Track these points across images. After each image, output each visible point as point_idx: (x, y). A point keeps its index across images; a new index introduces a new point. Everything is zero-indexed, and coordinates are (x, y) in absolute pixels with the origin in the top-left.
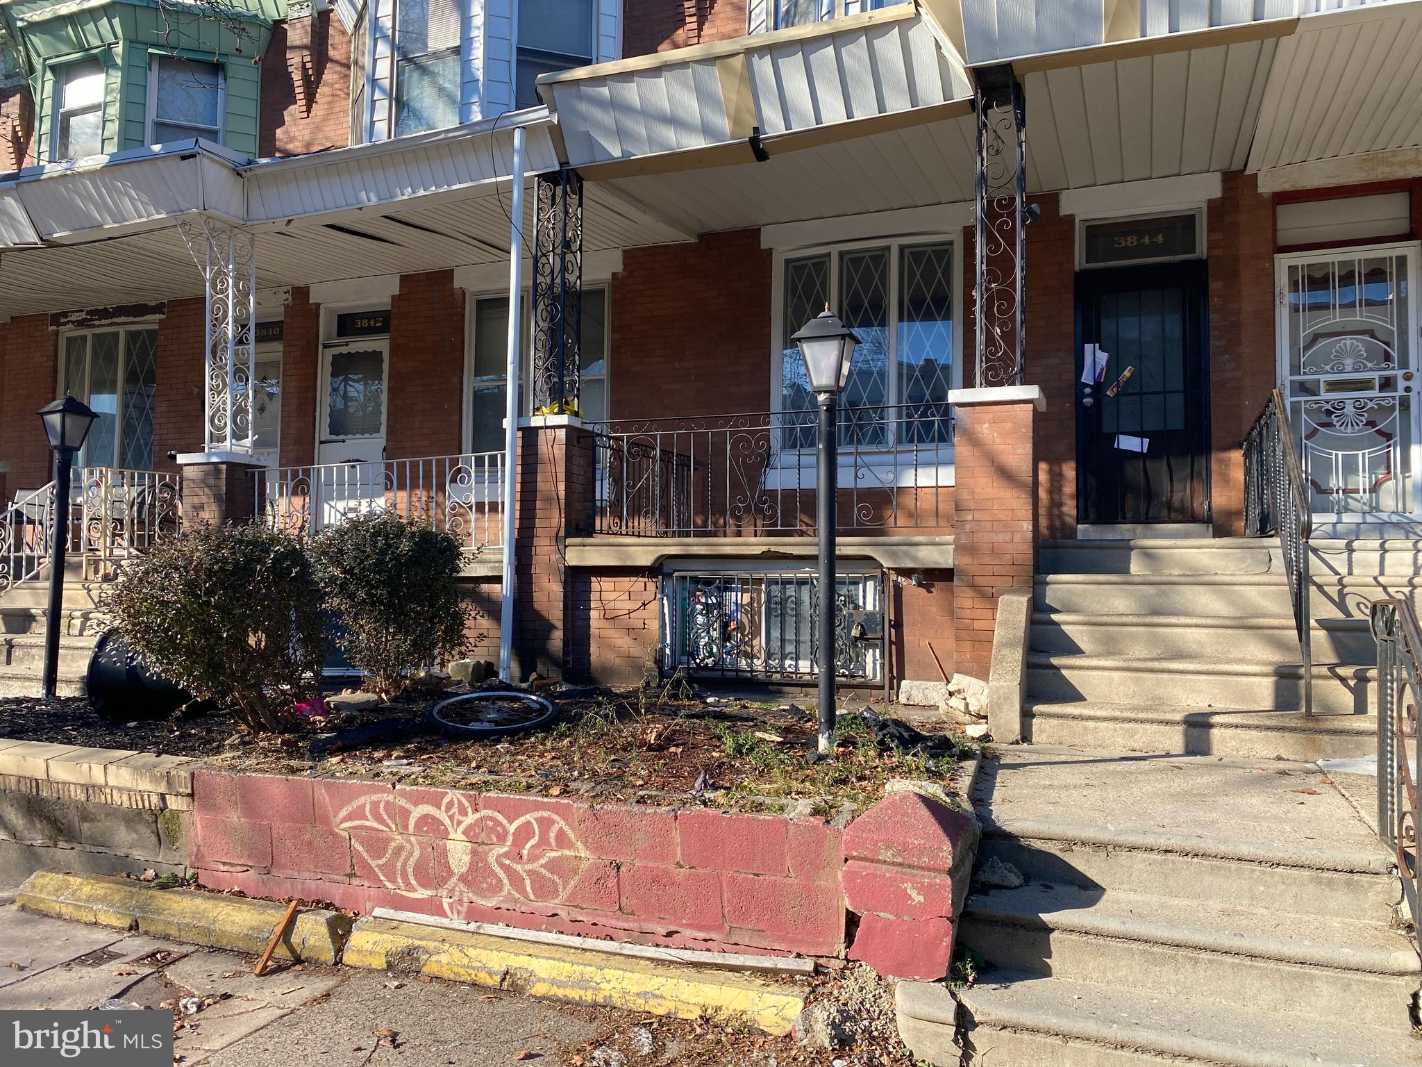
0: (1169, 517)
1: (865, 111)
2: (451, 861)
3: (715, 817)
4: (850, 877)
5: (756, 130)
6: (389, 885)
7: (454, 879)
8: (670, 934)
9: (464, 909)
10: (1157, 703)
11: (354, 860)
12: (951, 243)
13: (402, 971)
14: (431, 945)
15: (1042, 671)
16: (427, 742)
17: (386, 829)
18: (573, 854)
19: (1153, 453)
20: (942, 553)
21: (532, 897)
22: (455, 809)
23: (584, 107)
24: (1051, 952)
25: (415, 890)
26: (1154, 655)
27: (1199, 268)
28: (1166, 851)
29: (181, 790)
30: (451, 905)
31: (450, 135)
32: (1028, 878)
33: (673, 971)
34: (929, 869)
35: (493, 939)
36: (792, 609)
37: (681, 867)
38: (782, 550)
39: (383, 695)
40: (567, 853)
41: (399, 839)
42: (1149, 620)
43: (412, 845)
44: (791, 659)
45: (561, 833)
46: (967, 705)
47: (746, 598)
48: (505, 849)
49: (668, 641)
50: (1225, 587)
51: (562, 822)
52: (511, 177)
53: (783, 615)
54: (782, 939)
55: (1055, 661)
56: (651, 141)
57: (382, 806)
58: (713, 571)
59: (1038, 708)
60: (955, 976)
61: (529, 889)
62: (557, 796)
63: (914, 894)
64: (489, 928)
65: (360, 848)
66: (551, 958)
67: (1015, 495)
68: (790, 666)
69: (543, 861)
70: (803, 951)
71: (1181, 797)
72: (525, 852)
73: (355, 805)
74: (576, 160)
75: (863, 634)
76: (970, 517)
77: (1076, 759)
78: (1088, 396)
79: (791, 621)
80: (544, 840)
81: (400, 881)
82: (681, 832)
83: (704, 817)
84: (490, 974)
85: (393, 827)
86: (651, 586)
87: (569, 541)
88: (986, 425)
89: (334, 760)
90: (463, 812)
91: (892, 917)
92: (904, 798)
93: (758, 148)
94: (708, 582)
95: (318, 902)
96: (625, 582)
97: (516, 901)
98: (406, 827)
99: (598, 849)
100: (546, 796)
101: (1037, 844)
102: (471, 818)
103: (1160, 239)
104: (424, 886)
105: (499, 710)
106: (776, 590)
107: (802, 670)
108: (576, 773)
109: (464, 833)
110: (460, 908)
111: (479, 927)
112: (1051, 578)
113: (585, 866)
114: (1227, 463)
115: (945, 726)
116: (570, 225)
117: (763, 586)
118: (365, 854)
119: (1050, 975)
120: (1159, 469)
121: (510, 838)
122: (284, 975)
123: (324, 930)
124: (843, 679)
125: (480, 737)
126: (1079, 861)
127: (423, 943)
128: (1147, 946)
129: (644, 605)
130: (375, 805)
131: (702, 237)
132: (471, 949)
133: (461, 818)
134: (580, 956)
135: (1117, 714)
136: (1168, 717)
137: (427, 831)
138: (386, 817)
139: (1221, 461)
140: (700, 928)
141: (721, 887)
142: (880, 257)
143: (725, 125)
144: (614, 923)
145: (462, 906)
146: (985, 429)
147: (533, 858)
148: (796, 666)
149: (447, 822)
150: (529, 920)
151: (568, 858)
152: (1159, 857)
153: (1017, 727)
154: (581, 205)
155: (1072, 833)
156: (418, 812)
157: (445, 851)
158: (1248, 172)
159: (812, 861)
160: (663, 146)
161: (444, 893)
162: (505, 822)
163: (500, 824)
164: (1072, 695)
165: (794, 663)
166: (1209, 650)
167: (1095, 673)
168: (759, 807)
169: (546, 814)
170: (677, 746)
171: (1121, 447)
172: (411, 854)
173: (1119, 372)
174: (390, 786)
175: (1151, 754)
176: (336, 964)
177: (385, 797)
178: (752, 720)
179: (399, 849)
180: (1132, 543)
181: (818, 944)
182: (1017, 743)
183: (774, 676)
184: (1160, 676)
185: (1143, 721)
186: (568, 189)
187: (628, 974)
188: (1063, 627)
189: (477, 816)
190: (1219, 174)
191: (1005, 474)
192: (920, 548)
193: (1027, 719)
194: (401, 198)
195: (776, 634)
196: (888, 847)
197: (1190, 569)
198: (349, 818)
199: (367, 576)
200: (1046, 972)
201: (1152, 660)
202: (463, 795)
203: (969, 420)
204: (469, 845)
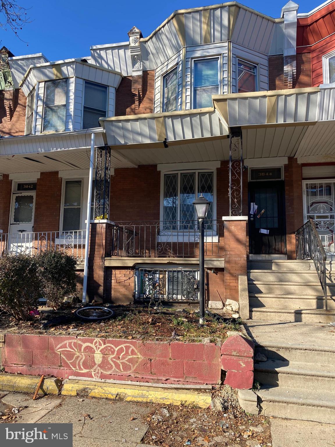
0: (275, 252)
1: (198, 136)
2: (95, 360)
3: (182, 344)
4: (223, 360)
5: (166, 139)
6: (74, 369)
7: (97, 366)
8: (167, 380)
9: (99, 375)
10: (285, 307)
11: (62, 361)
12: (213, 172)
13: (82, 396)
14: (92, 387)
15: (252, 298)
16: (78, 323)
17: (73, 351)
18: (136, 357)
19: (270, 234)
20: (221, 263)
21: (122, 370)
22: (98, 344)
23: (114, 128)
24: (278, 380)
25: (82, 370)
26: (282, 293)
27: (282, 183)
28: (305, 350)
30: (95, 374)
31: (71, 134)
32: (268, 358)
33: (169, 391)
34: (247, 357)
35: (110, 384)
36: (176, 280)
37: (171, 359)
38: (174, 262)
39: (55, 308)
40: (134, 356)
41: (78, 354)
42: (281, 283)
43: (82, 356)
44: (175, 295)
45: (133, 350)
46: (232, 308)
47: (161, 276)
48: (114, 356)
49: (137, 290)
50: (300, 274)
51: (133, 347)
52: (90, 147)
53: (173, 281)
54: (202, 380)
55: (256, 295)
56: (134, 140)
57: (72, 343)
58: (152, 268)
59: (254, 309)
60: (254, 388)
61: (121, 368)
62: (131, 339)
63: (242, 364)
64: (108, 381)
65: (64, 357)
66: (131, 389)
67: (241, 247)
68: (175, 297)
69: (126, 359)
70: (208, 383)
71: (302, 334)
72: (121, 357)
73: (63, 343)
74: (110, 144)
75: (197, 287)
76: (229, 253)
77: (267, 324)
78: (252, 217)
79: (175, 283)
80: (127, 353)
81: (77, 367)
82: (171, 349)
83: (178, 344)
84: (112, 395)
85: (76, 350)
86: (132, 273)
87: (106, 258)
88: (233, 227)
89: (52, 329)
90: (100, 345)
91: (236, 371)
92: (237, 337)
93: (166, 144)
94: (149, 271)
95: (49, 375)
96: (124, 271)
97: (117, 372)
98: (80, 350)
99: (144, 355)
100: (128, 339)
101: (270, 349)
102: (103, 346)
103: (271, 174)
104: (85, 368)
105: (96, 313)
106: (171, 274)
107: (178, 298)
108: (134, 332)
109: (101, 351)
110: (98, 375)
111: (105, 381)
112: (252, 271)
113: (140, 360)
114: (291, 238)
115: (225, 315)
116: (107, 162)
117: (167, 273)
118: (66, 359)
119: (278, 386)
120: (272, 239)
121: (116, 352)
122: (42, 399)
123: (54, 384)
124: (191, 301)
125: (94, 321)
126: (282, 353)
127: (89, 386)
128: (305, 376)
129: (129, 278)
130: (70, 344)
131: (139, 166)
132: (105, 387)
133: (99, 347)
134: (139, 388)
135: (276, 310)
136: (290, 311)
137: (87, 351)
138: (74, 347)
139: (289, 237)
140: (176, 378)
141: (183, 365)
142: (192, 175)
143: (156, 137)
144: (149, 377)
145: (98, 374)
146: (233, 228)
147: (123, 358)
148: (177, 297)
149: (95, 348)
150: (121, 377)
151: (135, 358)
152: (303, 351)
153: (248, 315)
154: (110, 156)
155: (279, 345)
156: (85, 345)
157: (94, 357)
158: (295, 158)
159: (211, 355)
160: (137, 141)
161: (93, 370)
162: (114, 347)
163: (112, 348)
164: (262, 305)
165: (176, 296)
166: (297, 292)
167: (268, 299)
168: (193, 341)
169: (128, 345)
170: (159, 323)
171: (261, 232)
172: (82, 358)
173: (261, 211)
174: (76, 337)
175: (286, 322)
176: (59, 395)
177: (73, 341)
178: (174, 314)
179: (78, 357)
180: (272, 261)
181: (213, 381)
182: (248, 319)
183: (170, 300)
184: (286, 299)
185: (283, 313)
186: (107, 152)
187: (156, 392)
188: (257, 285)
189: (105, 346)
190: (287, 157)
191: (238, 241)
192: (215, 262)
193: (251, 312)
194: (52, 151)
195: (171, 287)
196: (235, 351)
197: (289, 269)
198: (61, 348)
199: (52, 270)
200: (277, 385)
201: (283, 295)
202: (100, 339)
203: (228, 225)
204: (102, 355)
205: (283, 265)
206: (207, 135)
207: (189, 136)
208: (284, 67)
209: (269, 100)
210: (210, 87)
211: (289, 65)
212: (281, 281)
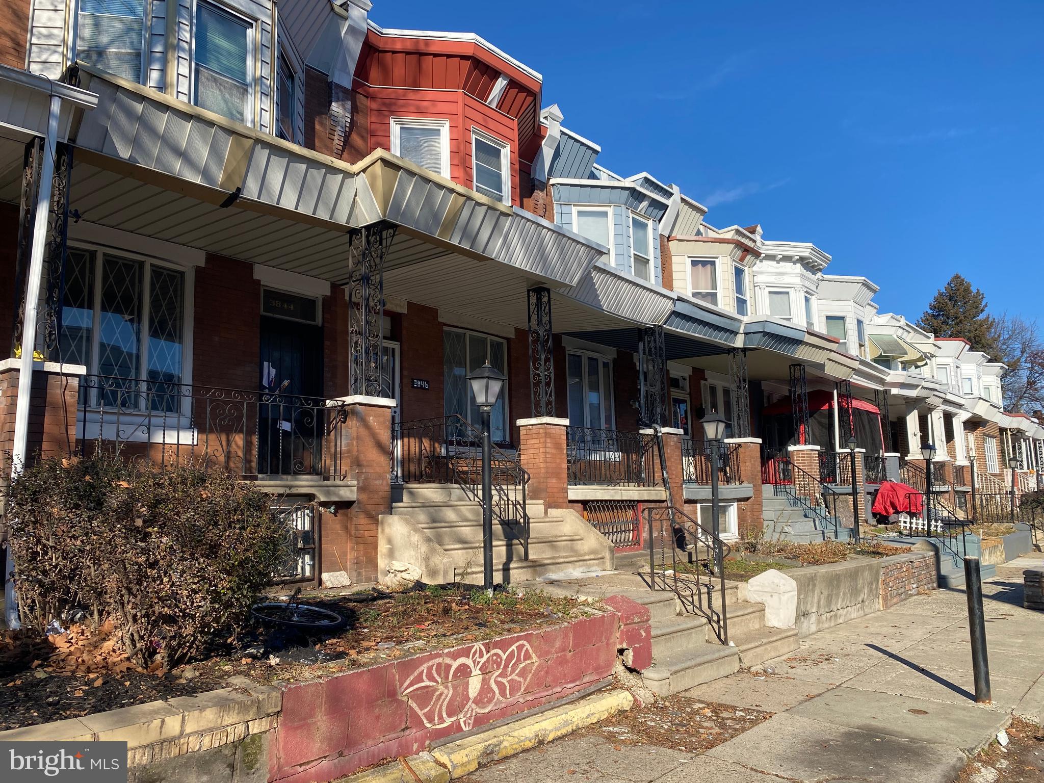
1: (305, 209)
2: (470, 691)
5: (238, 189)
6: (428, 725)
7: (471, 702)
9: (472, 721)
11: (408, 717)
12: (183, 273)
17: (435, 684)
18: (530, 662)
21: (509, 696)
22: (477, 655)
23: (113, 108)
25: (444, 722)
27: (318, 331)
29: (270, 711)
30: (465, 723)
37: (571, 651)
40: (527, 662)
41: (441, 688)
43: (449, 689)
45: (526, 651)
48: (500, 671)
51: (528, 644)
56: (159, 160)
57: (433, 668)
61: (508, 692)
63: (643, 633)
65: (414, 706)
67: (384, 459)
69: (516, 672)
72: (509, 669)
73: (416, 674)
76: (364, 471)
80: (518, 658)
81: (437, 719)
82: (573, 633)
84: (530, 741)
85: (440, 680)
88: (371, 418)
90: (481, 656)
97: (502, 702)
98: (447, 678)
99: (541, 654)
102: (485, 658)
103: (292, 307)
104: (449, 717)
109: (480, 670)
110: (470, 721)
113: (534, 666)
118: (416, 709)
121: (503, 663)
130: (429, 670)
132: (512, 733)
133: (479, 660)
137: (460, 676)
138: (435, 676)
140: (573, 681)
141: (583, 656)
146: (371, 420)
147: (513, 671)
149: (471, 665)
150: (506, 711)
156: (455, 664)
157: (468, 685)
160: (163, 167)
161: (463, 715)
162: (501, 654)
163: (499, 656)
169: (521, 642)
172: (447, 696)
177: (435, 661)
179: (441, 694)
189: (488, 655)
190: (331, 284)
192: (341, 488)
196: (636, 616)
198: (411, 684)
202: (482, 644)
203: (363, 414)
204: (481, 676)
206: (323, 215)
207: (288, 202)
208: (333, 104)
209: (455, 200)
210: (230, 81)
211: (340, 103)
212: (435, 521)
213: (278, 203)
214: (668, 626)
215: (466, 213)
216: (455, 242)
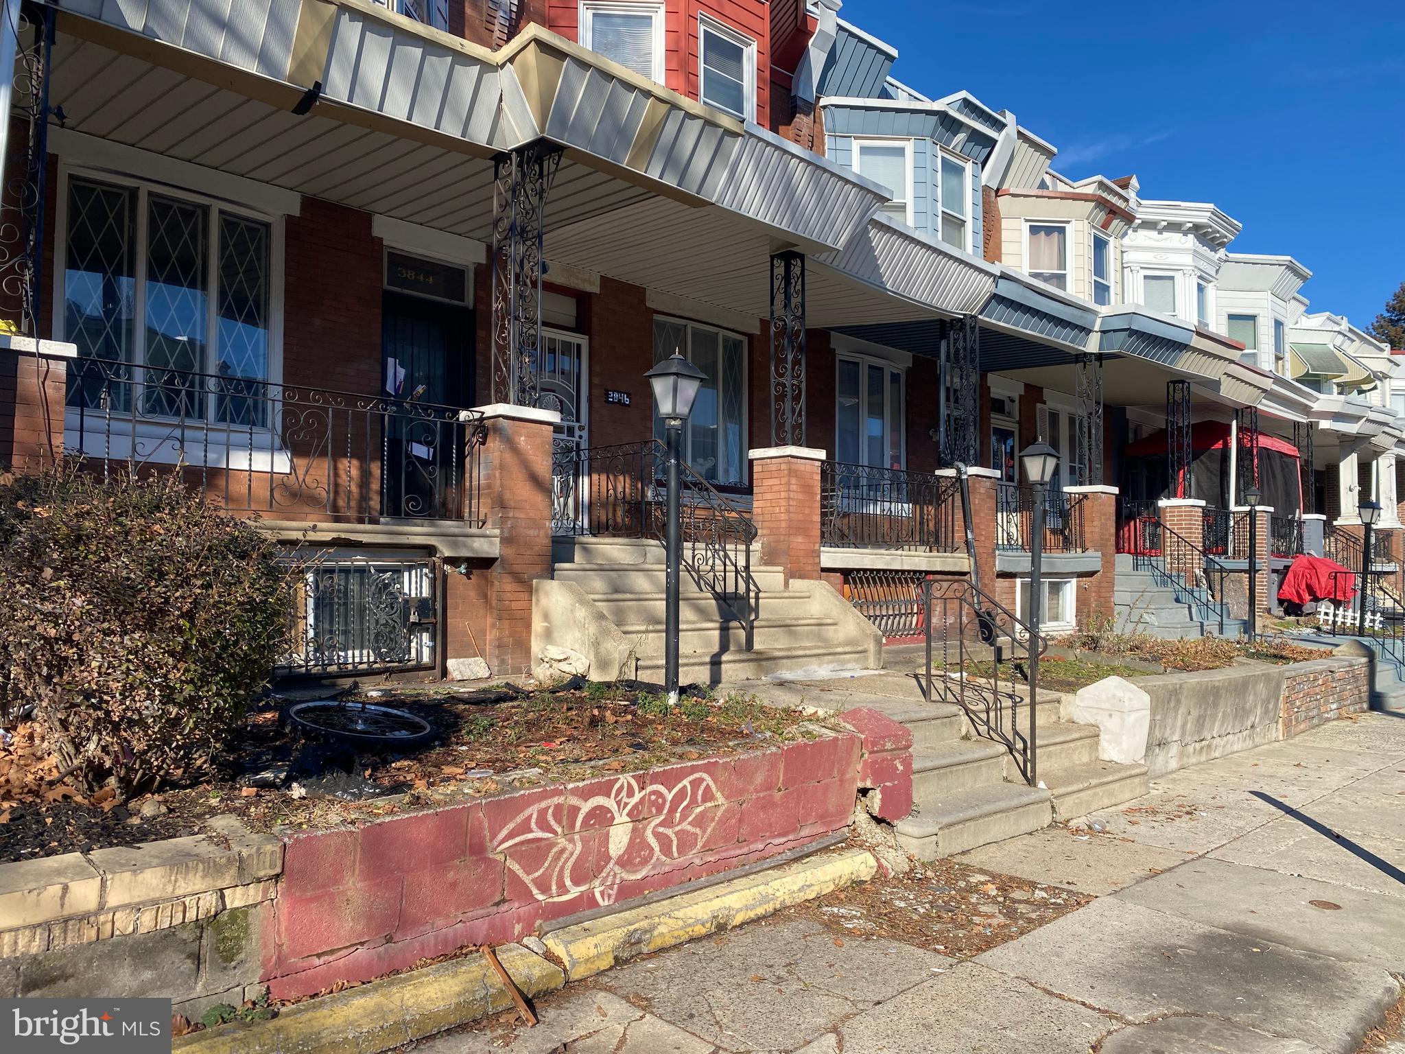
1: (423, 119)
2: (612, 847)
5: (318, 85)
6: (540, 897)
7: (612, 862)
9: (614, 892)
11: (506, 883)
13: (625, 961)
17: (551, 835)
18: (712, 805)
19: (436, 461)
20: (492, 543)
21: (676, 855)
22: (624, 793)
25: (568, 892)
27: (469, 316)
29: (261, 874)
30: (602, 893)
37: (780, 790)
40: (708, 805)
41: (562, 842)
43: (575, 844)
45: (706, 789)
48: (663, 818)
51: (709, 779)
56: (190, 34)
57: (549, 811)
61: (675, 849)
65: (516, 867)
67: (541, 499)
69: (689, 819)
72: (677, 816)
73: (519, 819)
75: (419, 619)
76: (511, 515)
80: (693, 800)
81: (555, 887)
82: (785, 763)
84: (703, 924)
85: (559, 830)
88: (523, 438)
90: (631, 793)
93: (311, 102)
97: (664, 864)
98: (572, 826)
99: (731, 793)
102: (637, 798)
103: (431, 281)
104: (576, 884)
107: (354, 660)
109: (627, 815)
110: (611, 892)
113: (719, 812)
118: (519, 872)
121: (667, 806)
124: (396, 665)
130: (541, 814)
133: (627, 800)
137: (594, 824)
138: (551, 823)
141: (800, 798)
143: (287, 63)
145: (612, 889)
146: (522, 442)
147: (683, 819)
148: (346, 657)
149: (614, 808)
150: (671, 878)
151: (707, 810)
156: (586, 807)
157: (607, 839)
160: (202, 47)
161: (599, 882)
162: (664, 793)
163: (661, 795)
165: (344, 654)
169: (697, 776)
171: (414, 453)
172: (572, 854)
174: (561, 787)
176: (565, 984)
179: (562, 851)
183: (329, 669)
189: (642, 794)
190: (486, 246)
198: (510, 836)
202: (633, 776)
203: (510, 432)
204: (631, 825)
205: (597, 549)
206: (451, 129)
207: (397, 109)
209: (653, 107)
212: (616, 590)
213: (381, 109)
214: (944, 756)
215: (670, 129)
216: (654, 174)
